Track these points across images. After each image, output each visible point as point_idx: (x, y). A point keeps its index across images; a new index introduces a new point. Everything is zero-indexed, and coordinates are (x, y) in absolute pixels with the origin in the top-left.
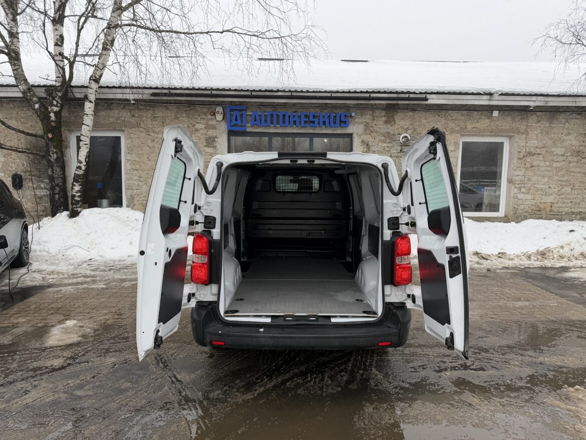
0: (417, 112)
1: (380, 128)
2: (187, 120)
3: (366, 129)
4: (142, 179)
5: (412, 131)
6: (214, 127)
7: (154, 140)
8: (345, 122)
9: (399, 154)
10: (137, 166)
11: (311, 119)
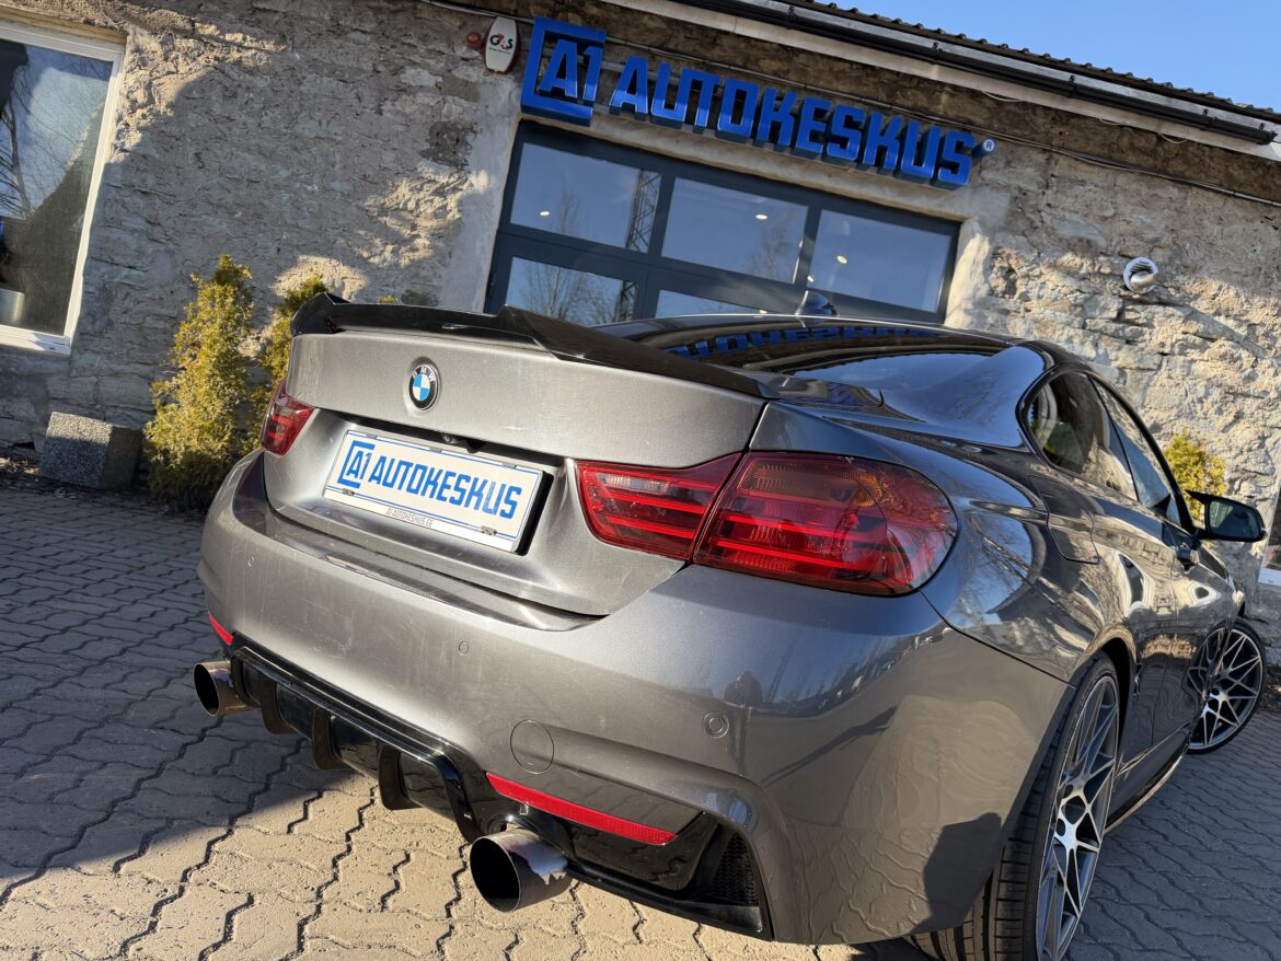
0: (1194, 188)
1: (1063, 219)
2: (374, 46)
3: (1013, 214)
4: (157, 233)
5: (1169, 253)
6: (469, 92)
7: (235, 95)
8: (954, 167)
9: (1113, 327)
10: (151, 181)
11: (838, 129)
